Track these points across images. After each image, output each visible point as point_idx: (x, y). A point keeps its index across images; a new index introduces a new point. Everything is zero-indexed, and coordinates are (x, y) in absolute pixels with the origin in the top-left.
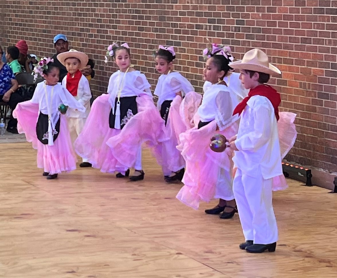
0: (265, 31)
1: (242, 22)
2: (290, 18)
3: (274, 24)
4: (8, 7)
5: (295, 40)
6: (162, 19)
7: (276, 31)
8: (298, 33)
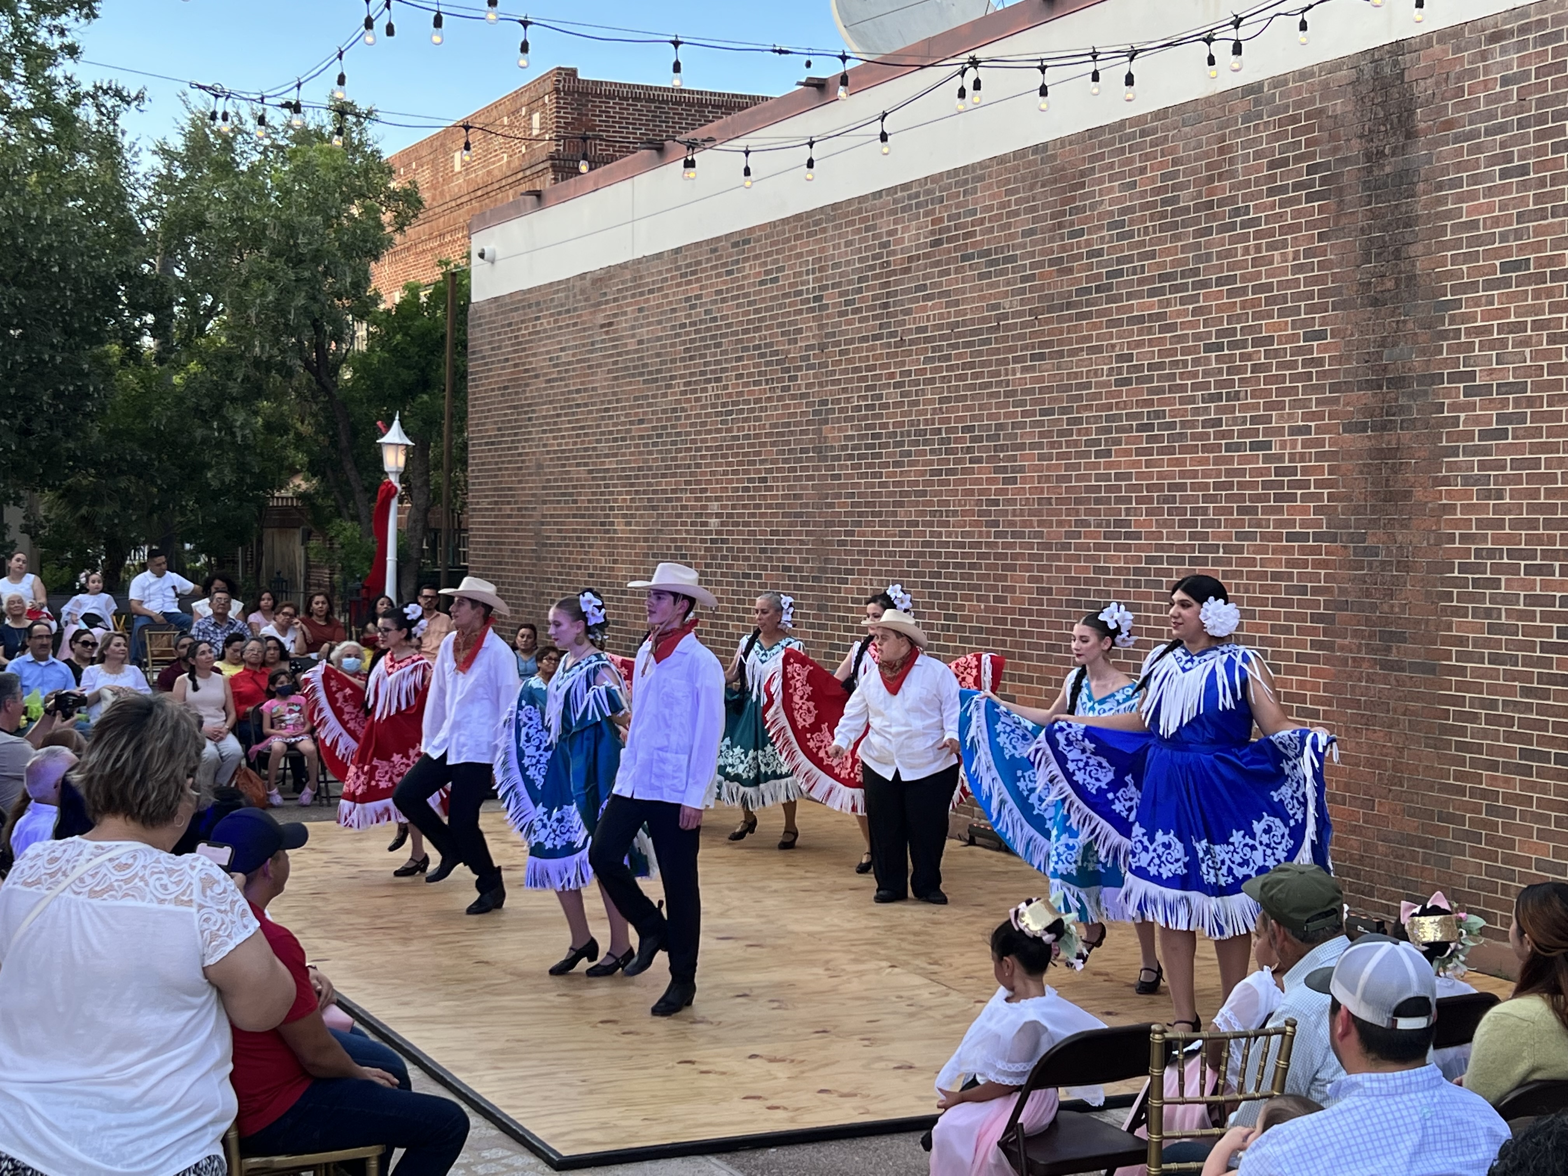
0: (989, 631)
1: (953, 618)
2: (1029, 612)
3: (1004, 621)
4: (549, 580)
5: (1037, 647)
6: (820, 608)
7: (1006, 633)
8: (1041, 635)
